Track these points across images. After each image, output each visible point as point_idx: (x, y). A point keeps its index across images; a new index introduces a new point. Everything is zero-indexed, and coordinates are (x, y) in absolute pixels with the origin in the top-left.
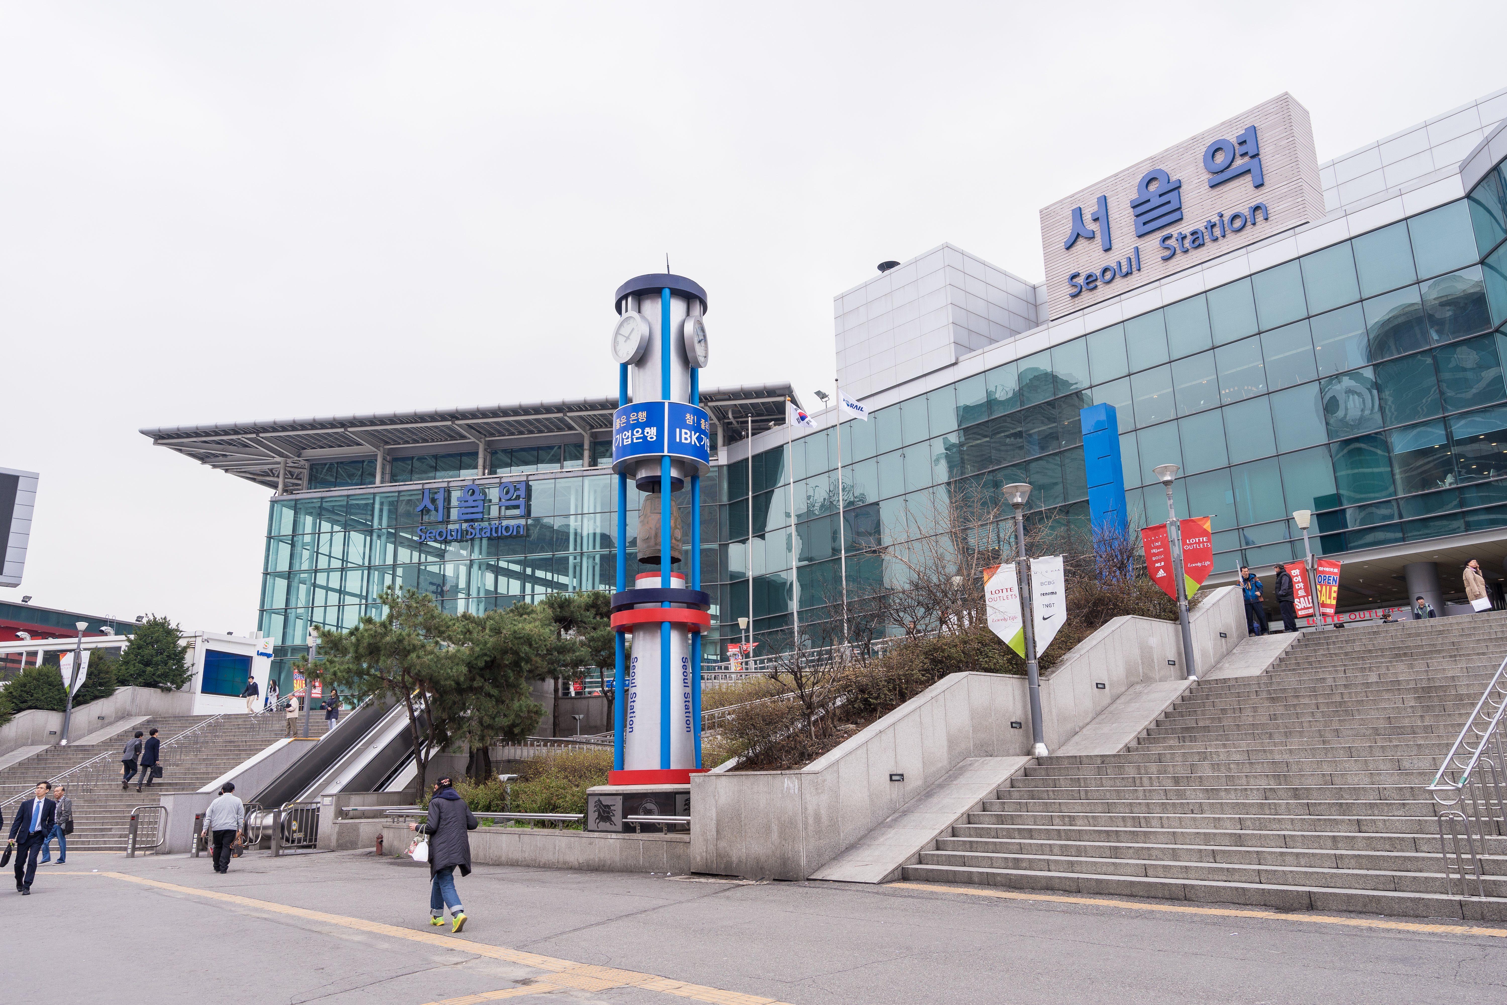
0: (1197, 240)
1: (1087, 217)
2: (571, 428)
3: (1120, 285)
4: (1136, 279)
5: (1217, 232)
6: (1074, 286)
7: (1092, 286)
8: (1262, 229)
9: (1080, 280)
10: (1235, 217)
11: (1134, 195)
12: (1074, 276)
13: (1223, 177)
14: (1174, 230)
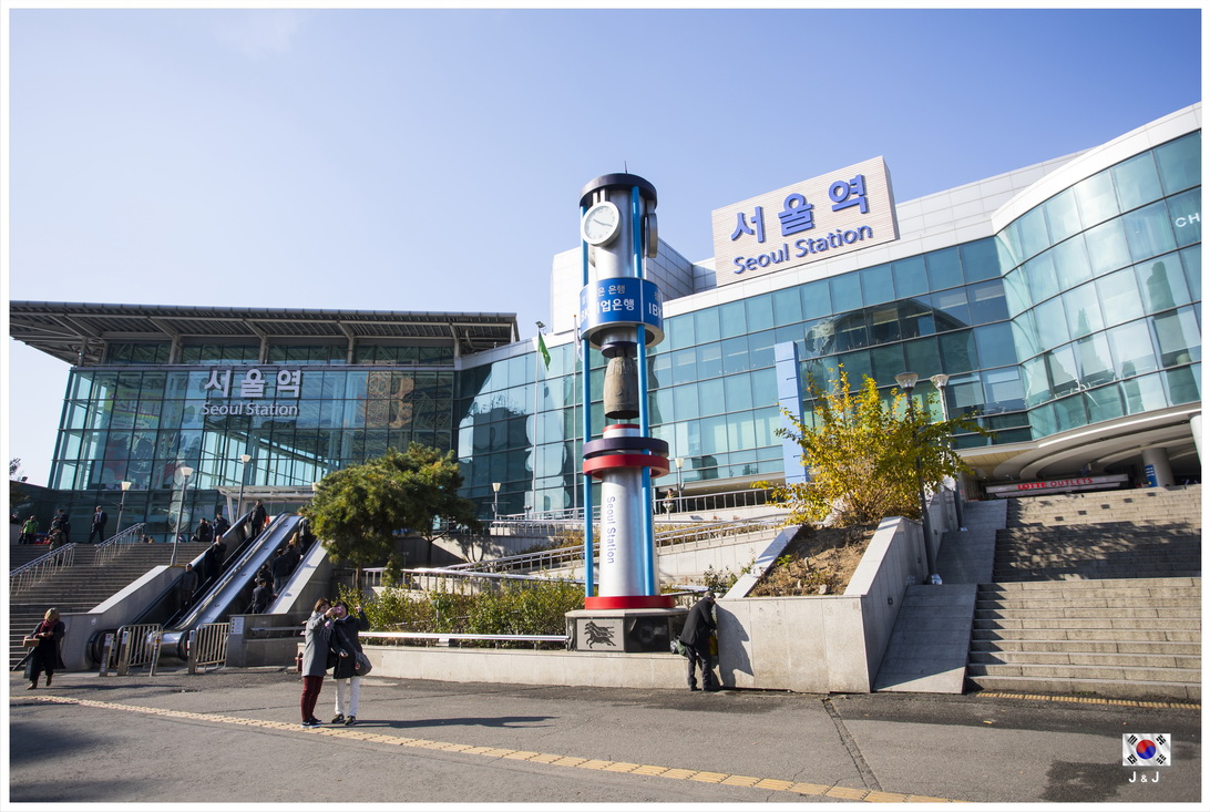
0: (823, 245)
1: (748, 221)
2: (340, 333)
3: (773, 266)
4: (785, 264)
5: (836, 241)
6: (739, 265)
7: (752, 266)
8: (867, 241)
9: (743, 262)
10: (847, 234)
11: (780, 210)
12: (737, 261)
13: (842, 205)
14: (805, 236)
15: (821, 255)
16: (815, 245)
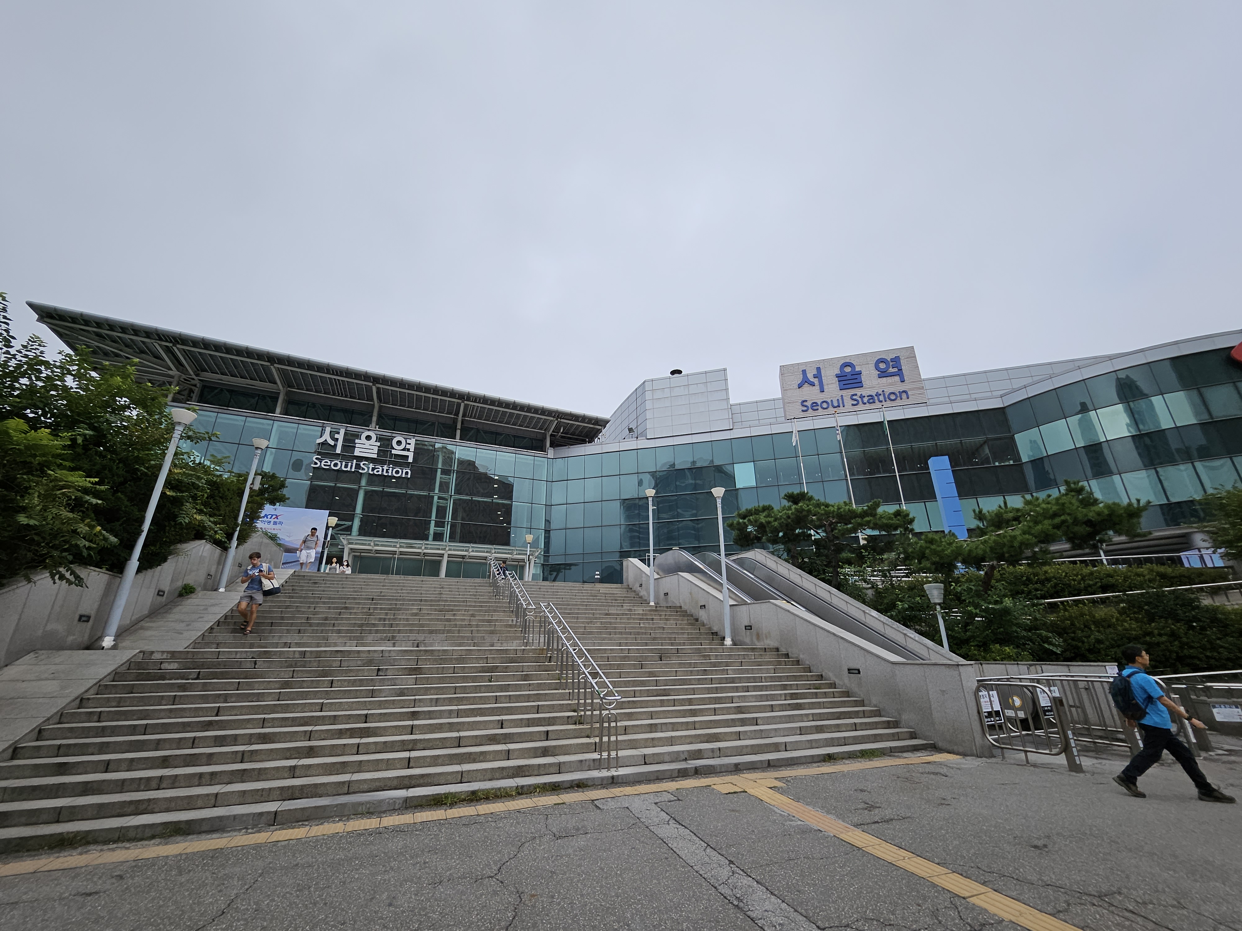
0: (872, 399)
1: (810, 375)
3: (831, 410)
4: (841, 409)
5: (881, 398)
6: (803, 406)
7: (815, 408)
8: (905, 401)
9: (809, 404)
10: (889, 394)
11: (837, 371)
12: (804, 401)
13: (883, 374)
14: (859, 392)
15: (868, 406)
16: (865, 400)
